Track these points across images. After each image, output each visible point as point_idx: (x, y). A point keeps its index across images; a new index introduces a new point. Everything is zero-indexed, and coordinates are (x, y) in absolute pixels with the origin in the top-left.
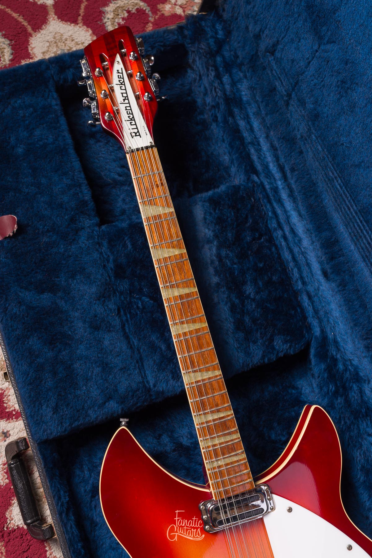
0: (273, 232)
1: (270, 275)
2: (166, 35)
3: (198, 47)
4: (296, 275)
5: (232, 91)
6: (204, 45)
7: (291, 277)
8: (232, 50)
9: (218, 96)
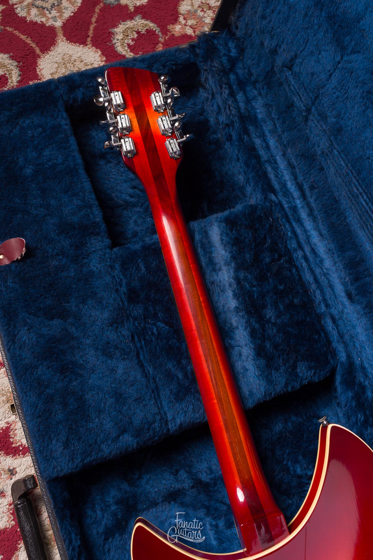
0: (293, 253)
1: (291, 298)
2: (177, 53)
3: (211, 65)
4: (319, 297)
5: (247, 109)
6: (217, 63)
7: (313, 300)
8: (246, 68)
9: (233, 114)
